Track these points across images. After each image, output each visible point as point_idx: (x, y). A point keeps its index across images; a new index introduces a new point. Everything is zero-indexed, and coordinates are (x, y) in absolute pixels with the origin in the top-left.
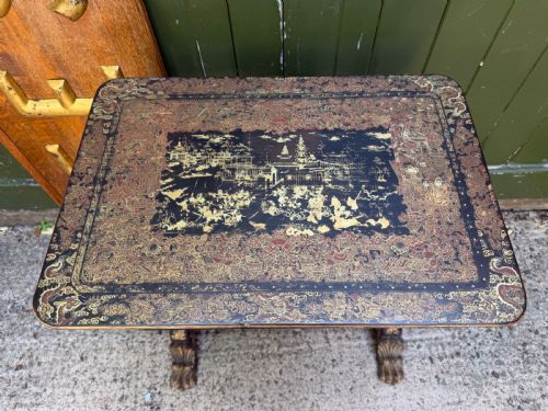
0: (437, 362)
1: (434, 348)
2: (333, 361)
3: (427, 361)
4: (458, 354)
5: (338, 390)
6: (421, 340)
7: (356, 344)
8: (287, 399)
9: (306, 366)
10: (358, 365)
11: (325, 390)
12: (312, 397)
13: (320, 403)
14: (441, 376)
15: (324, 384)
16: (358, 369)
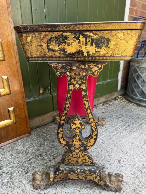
0: (127, 129)
1: (123, 127)
2: (102, 143)
3: (125, 130)
4: (129, 125)
5: (111, 148)
6: (118, 127)
7: (104, 136)
8: (100, 160)
9: (96, 148)
10: (110, 140)
11: (108, 150)
12: (106, 154)
13: (111, 154)
14: (131, 131)
15: (106, 149)
16: (111, 141)
